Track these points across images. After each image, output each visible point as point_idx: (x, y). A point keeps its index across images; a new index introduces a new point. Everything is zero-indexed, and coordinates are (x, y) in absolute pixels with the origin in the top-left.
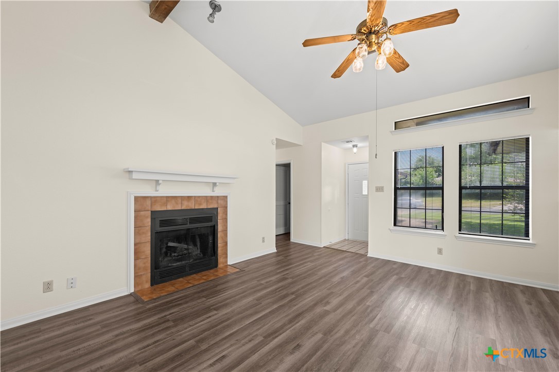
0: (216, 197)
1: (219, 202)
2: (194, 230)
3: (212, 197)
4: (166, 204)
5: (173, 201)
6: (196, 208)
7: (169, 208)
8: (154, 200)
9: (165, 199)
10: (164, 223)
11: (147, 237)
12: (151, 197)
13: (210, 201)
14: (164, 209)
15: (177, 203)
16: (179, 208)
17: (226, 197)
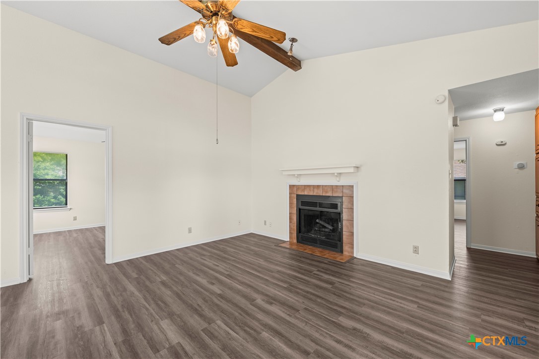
0: (340, 186)
1: (344, 191)
2: (325, 213)
3: (337, 186)
4: (303, 190)
5: (308, 189)
6: (323, 195)
7: (306, 193)
8: (298, 187)
9: (303, 187)
10: (303, 203)
11: (295, 211)
12: (297, 186)
13: (335, 190)
14: (303, 194)
15: (310, 190)
16: (311, 194)
17: (352, 187)
